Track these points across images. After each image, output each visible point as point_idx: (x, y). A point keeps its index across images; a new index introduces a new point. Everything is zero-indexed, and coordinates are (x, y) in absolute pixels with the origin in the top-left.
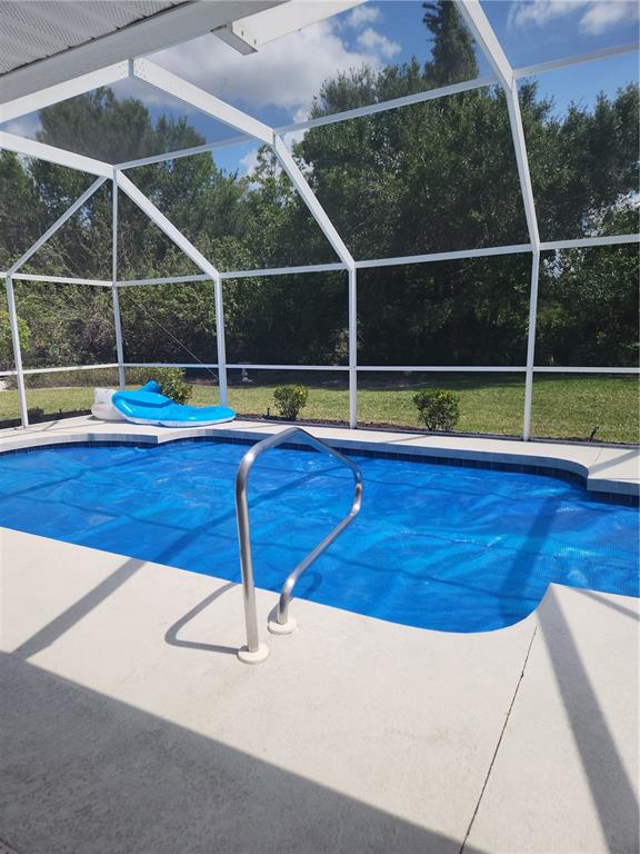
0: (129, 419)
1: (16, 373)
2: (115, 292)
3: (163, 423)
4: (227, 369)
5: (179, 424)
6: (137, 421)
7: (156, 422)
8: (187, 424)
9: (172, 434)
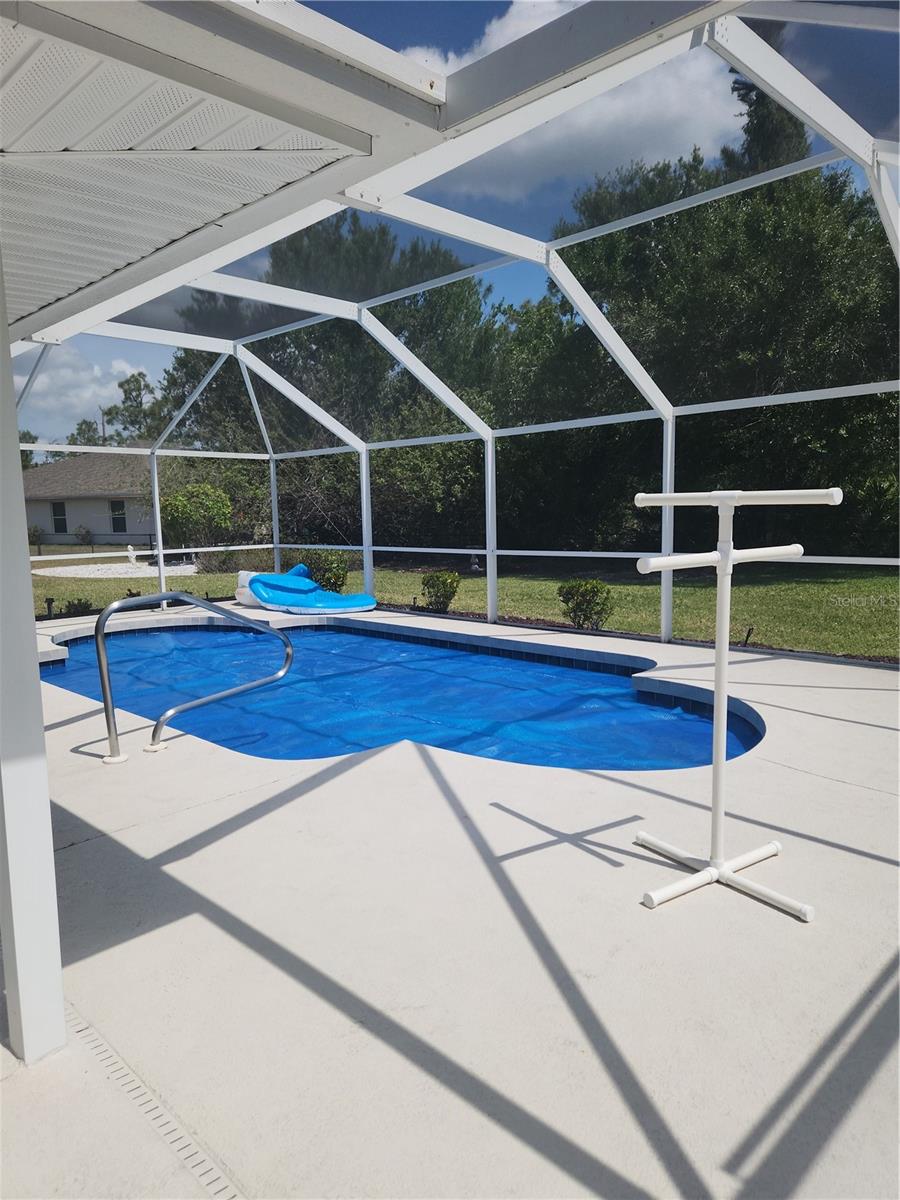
0: (263, 604)
1: (155, 552)
2: (272, 465)
3: (291, 609)
4: (374, 551)
5: (303, 610)
6: (269, 606)
7: (284, 608)
8: (311, 611)
9: (289, 620)
